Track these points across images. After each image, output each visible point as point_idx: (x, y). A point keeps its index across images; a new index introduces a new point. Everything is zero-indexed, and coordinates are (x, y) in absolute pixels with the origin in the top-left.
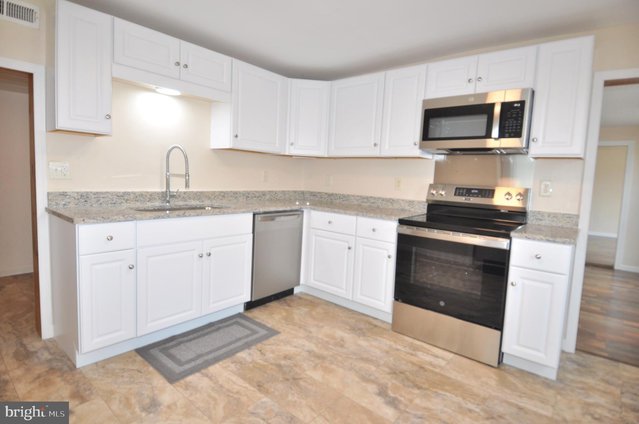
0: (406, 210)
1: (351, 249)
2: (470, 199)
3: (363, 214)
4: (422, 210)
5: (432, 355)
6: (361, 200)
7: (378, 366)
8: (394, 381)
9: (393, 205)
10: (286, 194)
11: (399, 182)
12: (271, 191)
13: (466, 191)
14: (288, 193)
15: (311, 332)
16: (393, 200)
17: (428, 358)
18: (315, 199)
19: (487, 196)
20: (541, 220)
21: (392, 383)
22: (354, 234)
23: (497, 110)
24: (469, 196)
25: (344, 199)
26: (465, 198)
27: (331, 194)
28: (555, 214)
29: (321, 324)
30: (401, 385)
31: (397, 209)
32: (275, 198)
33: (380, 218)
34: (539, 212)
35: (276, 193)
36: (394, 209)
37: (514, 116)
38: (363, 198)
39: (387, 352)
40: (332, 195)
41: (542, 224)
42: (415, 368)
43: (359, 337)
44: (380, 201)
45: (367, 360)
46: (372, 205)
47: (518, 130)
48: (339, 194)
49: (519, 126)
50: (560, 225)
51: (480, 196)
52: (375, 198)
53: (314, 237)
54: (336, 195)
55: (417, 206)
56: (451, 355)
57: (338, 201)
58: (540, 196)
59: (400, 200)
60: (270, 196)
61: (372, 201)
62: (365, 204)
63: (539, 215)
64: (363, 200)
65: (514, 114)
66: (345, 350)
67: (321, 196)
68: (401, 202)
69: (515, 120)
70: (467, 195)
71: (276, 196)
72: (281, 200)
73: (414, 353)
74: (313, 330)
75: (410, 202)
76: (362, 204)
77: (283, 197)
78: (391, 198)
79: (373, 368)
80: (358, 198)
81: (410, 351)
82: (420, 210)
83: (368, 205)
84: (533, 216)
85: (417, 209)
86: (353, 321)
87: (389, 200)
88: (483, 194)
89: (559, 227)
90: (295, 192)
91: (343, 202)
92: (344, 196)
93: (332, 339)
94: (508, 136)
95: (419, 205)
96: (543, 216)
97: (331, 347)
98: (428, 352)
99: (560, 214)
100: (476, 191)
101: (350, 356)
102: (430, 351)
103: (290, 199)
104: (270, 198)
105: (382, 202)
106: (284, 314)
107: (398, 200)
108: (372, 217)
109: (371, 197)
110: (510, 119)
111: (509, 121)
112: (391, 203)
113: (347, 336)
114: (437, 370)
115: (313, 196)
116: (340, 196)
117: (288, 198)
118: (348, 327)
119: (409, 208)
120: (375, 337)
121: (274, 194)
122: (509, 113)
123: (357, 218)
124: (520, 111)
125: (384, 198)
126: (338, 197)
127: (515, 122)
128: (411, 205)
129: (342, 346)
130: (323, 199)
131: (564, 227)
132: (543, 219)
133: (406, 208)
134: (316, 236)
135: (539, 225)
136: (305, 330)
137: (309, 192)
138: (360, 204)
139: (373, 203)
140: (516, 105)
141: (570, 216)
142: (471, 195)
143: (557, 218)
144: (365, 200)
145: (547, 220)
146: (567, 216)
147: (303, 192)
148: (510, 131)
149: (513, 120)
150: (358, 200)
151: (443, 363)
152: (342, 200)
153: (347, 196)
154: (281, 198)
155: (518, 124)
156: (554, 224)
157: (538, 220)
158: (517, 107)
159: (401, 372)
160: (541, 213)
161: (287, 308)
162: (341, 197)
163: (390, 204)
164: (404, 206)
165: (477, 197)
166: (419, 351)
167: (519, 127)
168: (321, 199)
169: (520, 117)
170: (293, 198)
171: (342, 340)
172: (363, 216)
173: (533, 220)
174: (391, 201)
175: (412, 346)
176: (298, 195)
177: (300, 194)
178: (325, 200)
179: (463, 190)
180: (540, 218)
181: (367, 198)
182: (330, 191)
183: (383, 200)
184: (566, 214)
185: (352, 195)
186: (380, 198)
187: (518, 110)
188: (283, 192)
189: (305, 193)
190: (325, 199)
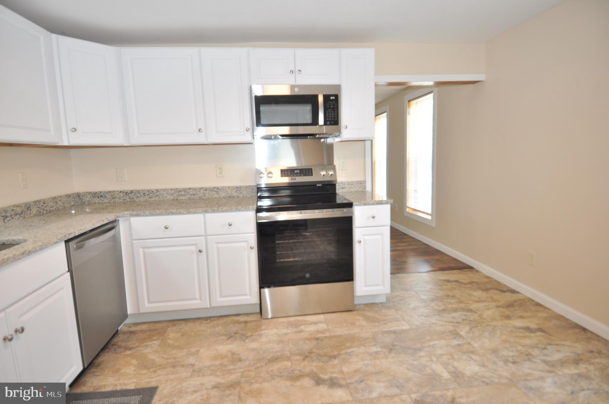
0: (234, 197)
1: (202, 253)
2: (295, 179)
3: (214, 210)
4: (250, 195)
5: (311, 324)
6: (177, 193)
7: (288, 359)
8: (315, 364)
9: (218, 194)
10: (58, 201)
11: (220, 169)
12: (38, 201)
13: (290, 172)
14: (59, 199)
15: (193, 365)
16: (218, 189)
17: (312, 328)
18: (103, 200)
19: (307, 175)
20: (344, 188)
21: (315, 366)
22: (204, 234)
23: (321, 99)
24: (294, 176)
25: (150, 195)
26: (291, 178)
27: (130, 192)
28: (352, 182)
29: (193, 350)
30: (322, 364)
31: (224, 197)
32: (44, 209)
33: (235, 210)
34: (342, 182)
35: (44, 203)
36: (220, 198)
37: (332, 107)
38: (179, 191)
39: (281, 341)
40: (132, 192)
41: (345, 191)
42: (314, 342)
43: (244, 341)
44: (202, 191)
45: (275, 359)
46: (193, 196)
47: (336, 119)
48: (143, 191)
49: (336, 115)
50: (356, 189)
51: (302, 175)
52: (195, 189)
53: (141, 250)
54: (139, 192)
55: (244, 191)
56: (322, 316)
57: (142, 199)
58: (340, 170)
59: (225, 187)
60: (37, 208)
61: (192, 192)
62: (184, 198)
63: (342, 185)
64: (180, 193)
65: (332, 105)
66: (247, 363)
67: (112, 196)
68: (228, 189)
69: (333, 110)
70: (292, 175)
71: (45, 207)
72: (53, 210)
73: (299, 330)
74: (191, 360)
75: (237, 188)
76: (179, 198)
77: (55, 207)
78: (214, 186)
79: (288, 364)
80: (173, 192)
81: (295, 330)
82: (248, 195)
83: (187, 198)
84: (339, 186)
85: (245, 194)
86: (220, 328)
87: (213, 189)
88: (304, 173)
89: (355, 191)
90: (69, 196)
91: (150, 199)
92: (150, 192)
93: (222, 358)
94: (329, 124)
95: (247, 189)
96: (345, 185)
97: (232, 367)
98: (306, 323)
99: (355, 181)
100: (298, 171)
101: (259, 365)
102: (305, 321)
103: (64, 208)
104: (38, 211)
105: (205, 192)
106: (134, 362)
107: (223, 187)
108: (226, 211)
109: (190, 189)
110: (329, 109)
111: (329, 111)
112: (216, 191)
113: (233, 346)
114: (328, 334)
115: (98, 197)
116: (144, 192)
117: (61, 206)
118: (224, 338)
119: (237, 194)
120: (257, 333)
121: (42, 204)
122: (328, 104)
123: (204, 217)
124: (336, 103)
125: (206, 188)
126: (142, 194)
127: (333, 112)
128: (238, 191)
129: (240, 360)
130: (117, 200)
131: (358, 191)
132: (345, 187)
133: (233, 195)
134: (143, 248)
135: (343, 192)
136: (183, 366)
137: (90, 193)
138: (176, 198)
139: (194, 195)
140: (332, 98)
141: (361, 182)
142: (295, 175)
143: (354, 185)
144: (183, 193)
145: (347, 187)
146: (359, 183)
147: (78, 195)
148: (330, 119)
149: (331, 110)
150: (172, 194)
151: (323, 326)
152: (148, 197)
153: (155, 191)
154: (53, 208)
155: (335, 114)
156: (352, 190)
157: (342, 189)
158: (333, 100)
159: (310, 353)
160: (343, 183)
161: (129, 352)
162: (147, 193)
163: (214, 193)
164: (231, 193)
165: (300, 176)
166: (300, 325)
167: (336, 117)
168: (114, 200)
169: (336, 108)
170: (67, 205)
171: (233, 354)
172: (214, 211)
173: (339, 189)
174: (216, 190)
175: (290, 324)
176: (73, 199)
177: (76, 198)
178: (120, 200)
179: (288, 172)
180: (343, 187)
181: (185, 190)
182: (127, 188)
183: (206, 190)
184: (359, 181)
185: (163, 190)
186: (202, 188)
187: (334, 102)
188: (54, 198)
189: (83, 196)
190: (120, 198)
